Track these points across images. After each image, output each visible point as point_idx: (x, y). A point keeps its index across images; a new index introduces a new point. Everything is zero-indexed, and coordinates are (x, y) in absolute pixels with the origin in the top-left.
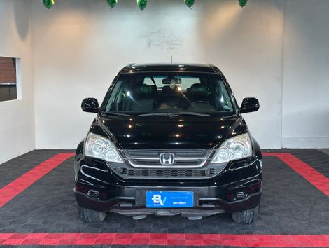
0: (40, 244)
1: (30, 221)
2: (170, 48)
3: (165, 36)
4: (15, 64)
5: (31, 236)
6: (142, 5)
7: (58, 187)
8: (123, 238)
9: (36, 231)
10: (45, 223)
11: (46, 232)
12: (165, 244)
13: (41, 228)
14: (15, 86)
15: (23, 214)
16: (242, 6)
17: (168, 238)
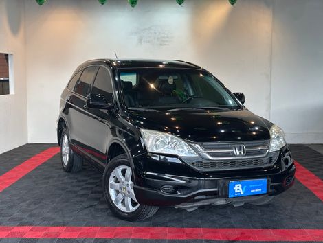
0: (25, 237)
1: (16, 214)
2: (161, 45)
3: (155, 33)
4: (7, 59)
5: (17, 229)
6: (133, 3)
7: (47, 181)
8: (107, 231)
9: (22, 224)
10: (31, 216)
11: (31, 225)
12: (148, 237)
13: (26, 221)
14: (8, 81)
15: (11, 207)
16: (232, 4)
17: (151, 231)
